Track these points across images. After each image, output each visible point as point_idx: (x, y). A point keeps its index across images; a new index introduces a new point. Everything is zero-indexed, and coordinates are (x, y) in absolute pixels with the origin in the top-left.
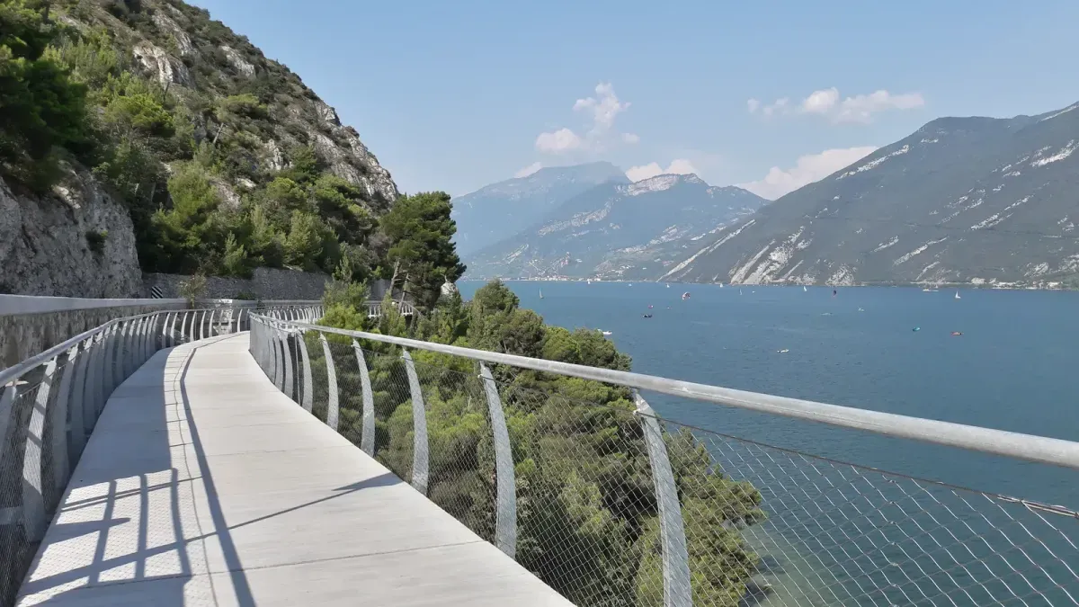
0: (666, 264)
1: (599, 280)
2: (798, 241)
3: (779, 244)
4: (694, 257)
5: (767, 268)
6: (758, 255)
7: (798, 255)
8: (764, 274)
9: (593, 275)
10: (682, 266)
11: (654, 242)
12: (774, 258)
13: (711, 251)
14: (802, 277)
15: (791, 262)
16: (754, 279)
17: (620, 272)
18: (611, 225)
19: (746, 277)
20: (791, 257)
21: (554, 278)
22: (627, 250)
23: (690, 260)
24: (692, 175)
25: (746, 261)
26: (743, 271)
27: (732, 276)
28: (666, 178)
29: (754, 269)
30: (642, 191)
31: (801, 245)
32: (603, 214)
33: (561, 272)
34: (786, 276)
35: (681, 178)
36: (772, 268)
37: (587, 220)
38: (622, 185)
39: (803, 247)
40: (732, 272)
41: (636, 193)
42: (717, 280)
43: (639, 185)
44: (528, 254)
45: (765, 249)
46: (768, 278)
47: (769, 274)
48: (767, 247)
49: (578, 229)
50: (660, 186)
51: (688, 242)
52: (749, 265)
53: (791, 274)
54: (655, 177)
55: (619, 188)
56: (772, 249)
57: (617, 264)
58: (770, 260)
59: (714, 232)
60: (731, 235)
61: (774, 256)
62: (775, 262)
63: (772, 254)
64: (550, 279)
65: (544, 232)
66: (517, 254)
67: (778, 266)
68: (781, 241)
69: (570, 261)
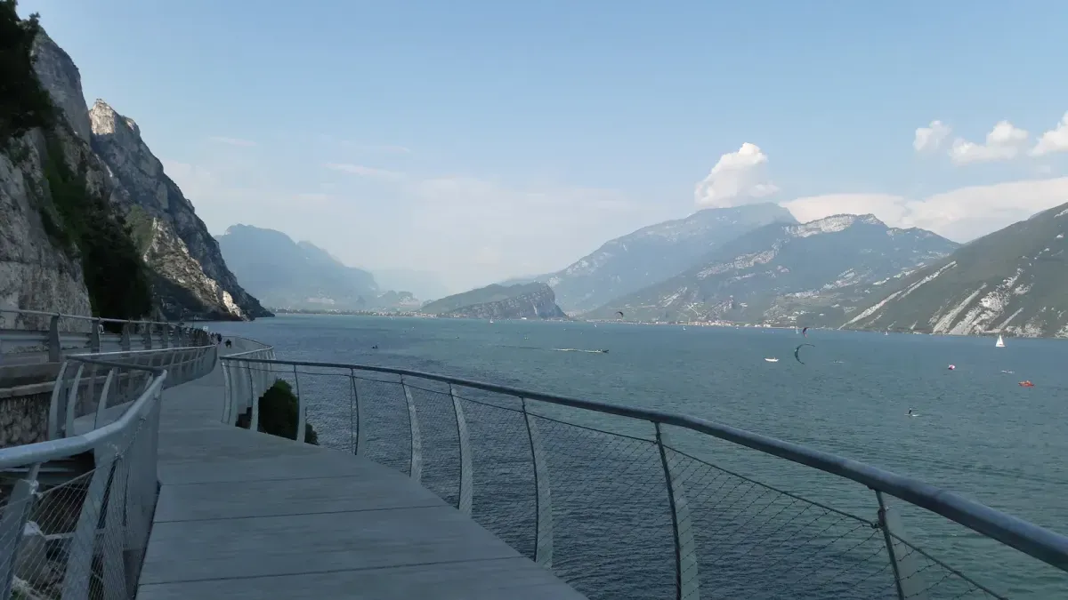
0: (847, 310)
1: (769, 326)
2: (1016, 285)
3: (991, 288)
4: (883, 302)
5: (978, 316)
6: (968, 300)
7: (1014, 302)
8: (975, 323)
9: (761, 321)
10: (869, 312)
11: (828, 286)
12: (986, 304)
13: (903, 296)
14: (1023, 327)
15: (1008, 310)
16: (962, 329)
17: (793, 318)
18: (780, 267)
19: (953, 325)
20: (1006, 304)
21: (717, 323)
22: (798, 295)
23: (878, 306)
24: (869, 216)
25: (951, 307)
26: (947, 319)
27: (935, 324)
28: (841, 219)
29: (961, 317)
30: (815, 232)
31: (1018, 290)
32: (770, 256)
33: (725, 317)
34: (1002, 326)
35: (858, 219)
36: (984, 317)
37: (752, 263)
38: (790, 225)
39: (1022, 292)
40: (933, 320)
41: (807, 235)
42: (915, 329)
43: (810, 226)
44: (686, 298)
45: (974, 295)
46: (979, 328)
47: (980, 324)
48: (977, 293)
49: (742, 272)
50: (835, 227)
51: (870, 286)
52: (954, 313)
53: (1009, 325)
54: (830, 217)
55: (787, 228)
56: (983, 294)
57: (790, 310)
58: (982, 307)
59: (899, 276)
60: (927, 279)
61: (986, 303)
62: (987, 309)
63: (983, 300)
64: (713, 324)
65: (704, 274)
66: (675, 297)
67: (991, 314)
68: (994, 285)
69: (733, 305)
